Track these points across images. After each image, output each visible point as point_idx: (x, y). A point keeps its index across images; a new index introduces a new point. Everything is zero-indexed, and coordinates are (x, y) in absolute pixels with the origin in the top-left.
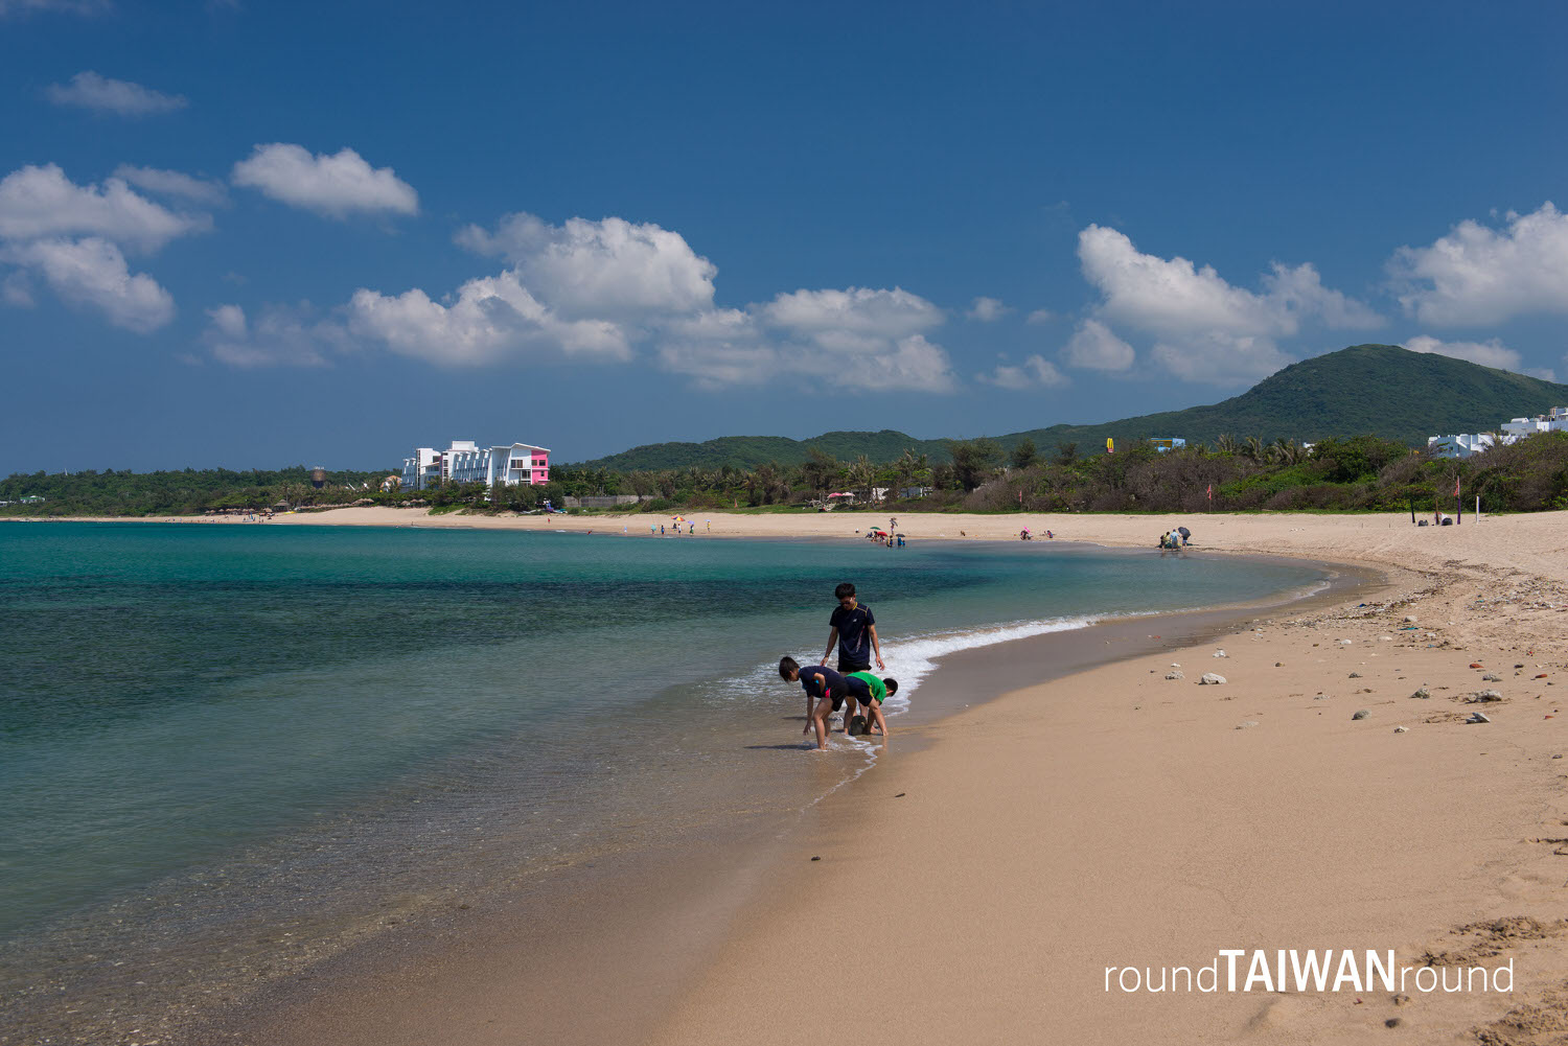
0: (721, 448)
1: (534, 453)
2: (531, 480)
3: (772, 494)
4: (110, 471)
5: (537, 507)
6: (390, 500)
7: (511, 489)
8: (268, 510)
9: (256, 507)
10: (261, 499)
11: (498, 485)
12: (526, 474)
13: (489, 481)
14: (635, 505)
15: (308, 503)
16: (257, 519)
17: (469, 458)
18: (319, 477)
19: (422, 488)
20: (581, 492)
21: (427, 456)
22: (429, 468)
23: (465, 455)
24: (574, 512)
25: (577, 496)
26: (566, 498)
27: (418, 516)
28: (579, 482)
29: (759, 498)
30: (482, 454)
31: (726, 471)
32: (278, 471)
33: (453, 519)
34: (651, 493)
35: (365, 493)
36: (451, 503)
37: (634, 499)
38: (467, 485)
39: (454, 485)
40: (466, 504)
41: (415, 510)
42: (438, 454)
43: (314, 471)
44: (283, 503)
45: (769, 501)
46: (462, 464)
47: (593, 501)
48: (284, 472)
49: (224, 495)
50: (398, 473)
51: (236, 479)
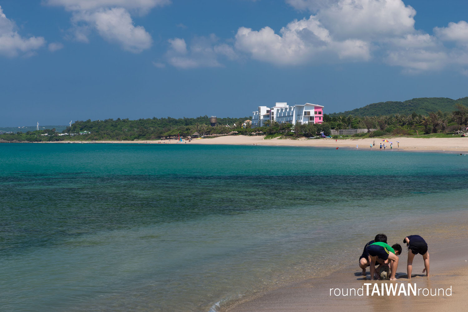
1: (316, 108)
2: (314, 121)
3: (437, 128)
4: (119, 119)
5: (317, 135)
6: (246, 132)
7: (304, 126)
8: (189, 137)
9: (185, 136)
10: (186, 132)
11: (298, 124)
12: (312, 118)
13: (294, 122)
14: (366, 134)
15: (208, 134)
16: (184, 142)
17: (284, 111)
18: (213, 121)
19: (262, 125)
20: (339, 127)
21: (264, 110)
22: (264, 116)
23: (282, 110)
24: (336, 137)
25: (337, 130)
26: (332, 131)
27: (260, 139)
28: (338, 122)
29: (430, 130)
30: (290, 108)
31: (414, 116)
32: (195, 118)
33: (276, 141)
34: (375, 127)
35: (234, 129)
36: (275, 133)
37: (366, 131)
38: (283, 124)
39: (276, 125)
40: (282, 134)
41: (258, 137)
42: (269, 109)
43: (212, 118)
44: (196, 134)
45: (435, 131)
46: (280, 114)
47: (345, 132)
48: (198, 118)
49: (169, 130)
50: (250, 118)
51: (176, 122)
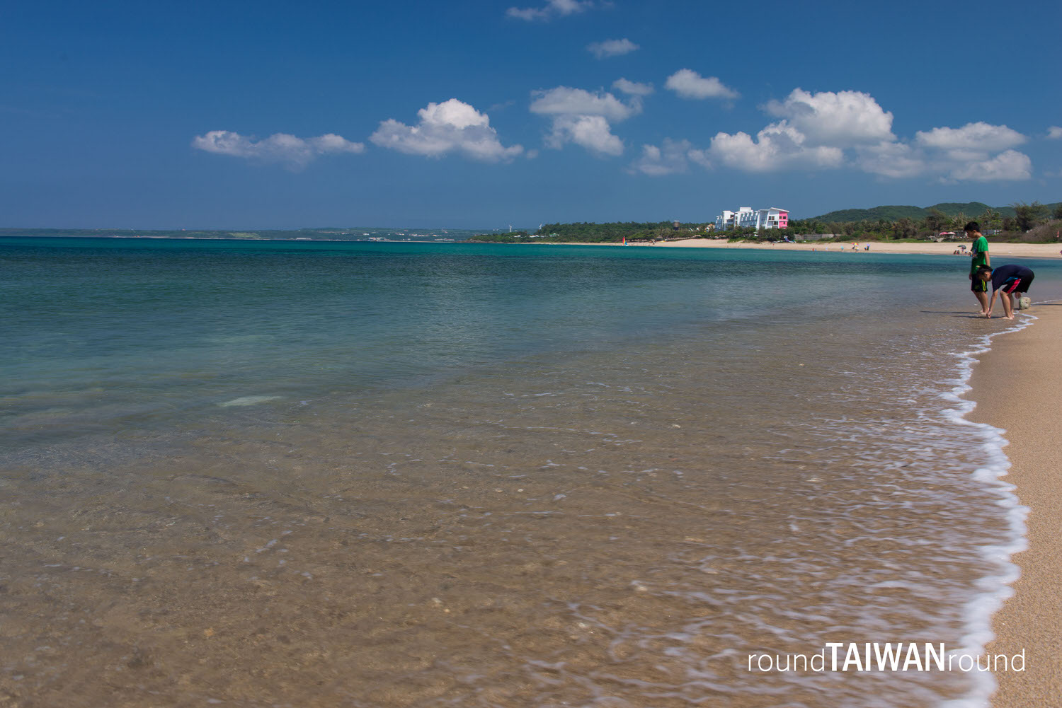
0: (879, 212)
1: (781, 213)
2: (778, 226)
3: (907, 233)
4: (586, 223)
5: (781, 239)
6: (709, 236)
7: (768, 231)
8: (653, 240)
9: (648, 239)
10: (650, 235)
11: (762, 228)
12: (776, 223)
13: (758, 227)
14: (832, 238)
15: (671, 237)
16: (647, 244)
17: (748, 215)
18: (676, 225)
19: (725, 230)
20: (804, 232)
21: (727, 215)
22: (728, 221)
23: (746, 214)
24: (800, 242)
25: (801, 234)
26: (796, 235)
27: (723, 243)
28: (803, 227)
29: (900, 235)
30: (755, 213)
31: (881, 222)
32: (658, 223)
33: (739, 244)
34: (840, 233)
35: (697, 233)
36: (738, 237)
37: (832, 236)
38: (746, 228)
39: (740, 229)
40: (745, 238)
41: (721, 240)
42: (733, 214)
43: (674, 223)
44: (660, 237)
45: (905, 236)
46: (744, 219)
47: (809, 237)
48: (661, 223)
49: (634, 233)
50: (714, 224)
51: (639, 226)
